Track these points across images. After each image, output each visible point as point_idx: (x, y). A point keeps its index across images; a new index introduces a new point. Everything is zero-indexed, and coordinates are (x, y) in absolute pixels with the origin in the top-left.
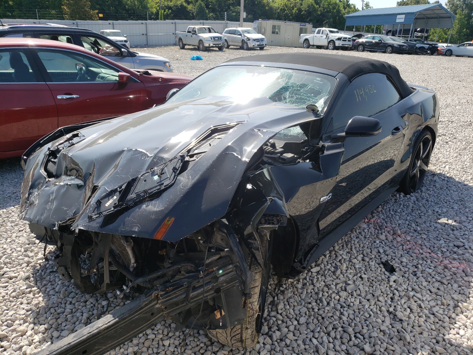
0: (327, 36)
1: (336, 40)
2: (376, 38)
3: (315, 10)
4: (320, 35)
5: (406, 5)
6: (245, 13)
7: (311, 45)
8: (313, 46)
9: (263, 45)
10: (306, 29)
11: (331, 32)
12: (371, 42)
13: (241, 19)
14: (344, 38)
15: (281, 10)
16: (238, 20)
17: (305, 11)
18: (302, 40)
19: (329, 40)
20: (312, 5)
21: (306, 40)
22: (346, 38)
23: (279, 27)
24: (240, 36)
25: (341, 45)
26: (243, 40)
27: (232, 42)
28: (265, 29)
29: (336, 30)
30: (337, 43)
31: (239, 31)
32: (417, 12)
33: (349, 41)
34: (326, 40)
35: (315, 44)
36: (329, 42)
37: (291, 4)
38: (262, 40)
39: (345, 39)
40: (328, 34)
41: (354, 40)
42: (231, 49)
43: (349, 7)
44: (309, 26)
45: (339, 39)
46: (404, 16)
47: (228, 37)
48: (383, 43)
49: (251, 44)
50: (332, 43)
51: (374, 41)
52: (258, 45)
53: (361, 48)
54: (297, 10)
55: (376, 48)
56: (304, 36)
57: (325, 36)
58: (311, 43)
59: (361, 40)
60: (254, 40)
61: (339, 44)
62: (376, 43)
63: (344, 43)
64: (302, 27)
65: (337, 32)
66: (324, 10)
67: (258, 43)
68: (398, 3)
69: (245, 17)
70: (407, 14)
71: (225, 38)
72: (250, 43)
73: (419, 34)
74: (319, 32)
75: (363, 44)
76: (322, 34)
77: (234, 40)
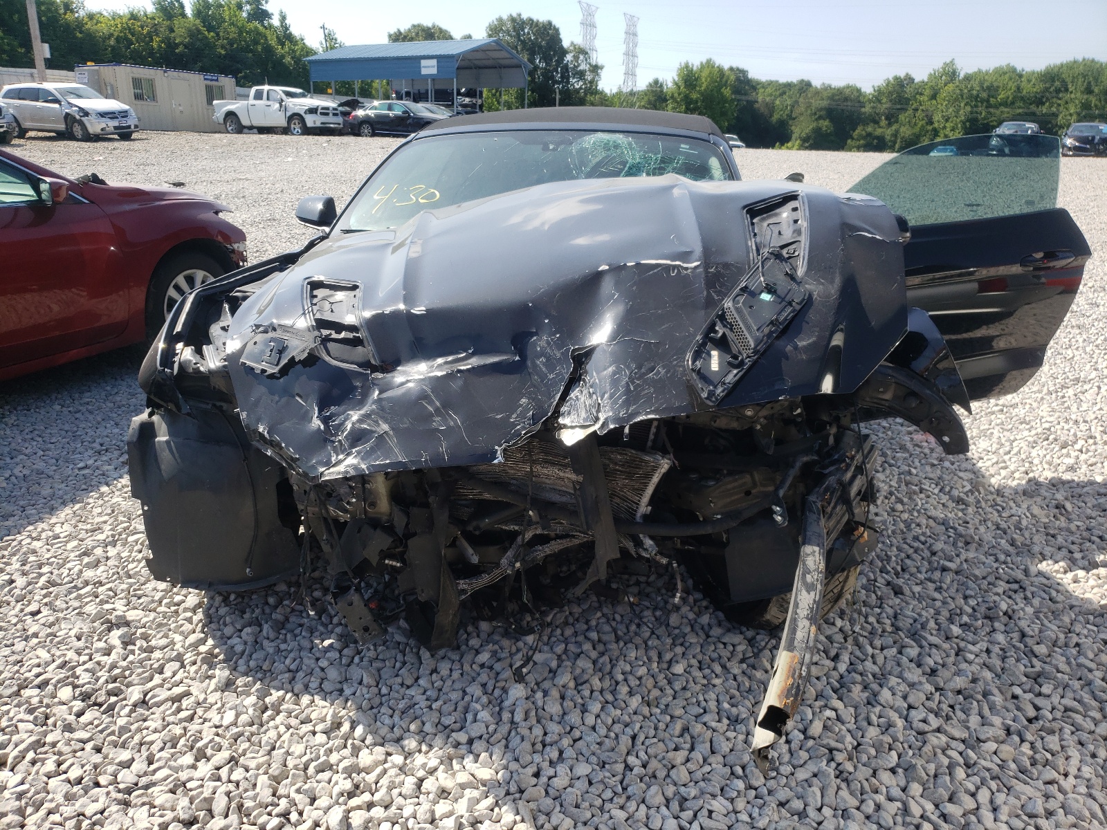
0: (281, 106)
1: (305, 113)
2: (395, 107)
3: (210, 46)
4: (263, 102)
5: (409, 40)
6: (46, 46)
7: (245, 127)
8: (251, 128)
9: (129, 127)
10: (221, 89)
11: (289, 94)
12: (387, 116)
13: (40, 63)
14: (323, 108)
15: (118, 40)
16: (31, 64)
17: (186, 47)
18: (219, 115)
19: (288, 114)
20: (199, 31)
21: (231, 115)
22: (327, 109)
23: (151, 83)
24: (57, 106)
25: (318, 124)
26: (67, 115)
27: (33, 120)
28: (112, 86)
29: (299, 91)
30: (311, 121)
31: (48, 93)
32: (459, 55)
33: (335, 115)
34: (282, 114)
35: (256, 123)
36: (290, 119)
37: (142, 27)
38: (124, 114)
39: (325, 112)
40: (282, 101)
41: (348, 114)
42: (31, 138)
43: (291, 42)
44: (227, 82)
45: (312, 111)
46: (434, 62)
47: (16, 107)
48: (414, 118)
49: (95, 126)
50: (297, 121)
51: (391, 114)
52: (115, 128)
53: (366, 129)
54: (162, 42)
55: (400, 128)
56: (223, 106)
57: (277, 105)
58: (245, 122)
59: (360, 113)
60: (103, 115)
61: (315, 122)
62: (397, 118)
63: (324, 119)
64: (209, 83)
65: (303, 96)
66: (232, 45)
67: (115, 123)
68: (390, 36)
69: (48, 55)
70: (440, 58)
71: (11, 111)
72: (91, 124)
73: (467, 100)
74: (259, 96)
75: (367, 121)
76: (268, 99)
77: (37, 115)
